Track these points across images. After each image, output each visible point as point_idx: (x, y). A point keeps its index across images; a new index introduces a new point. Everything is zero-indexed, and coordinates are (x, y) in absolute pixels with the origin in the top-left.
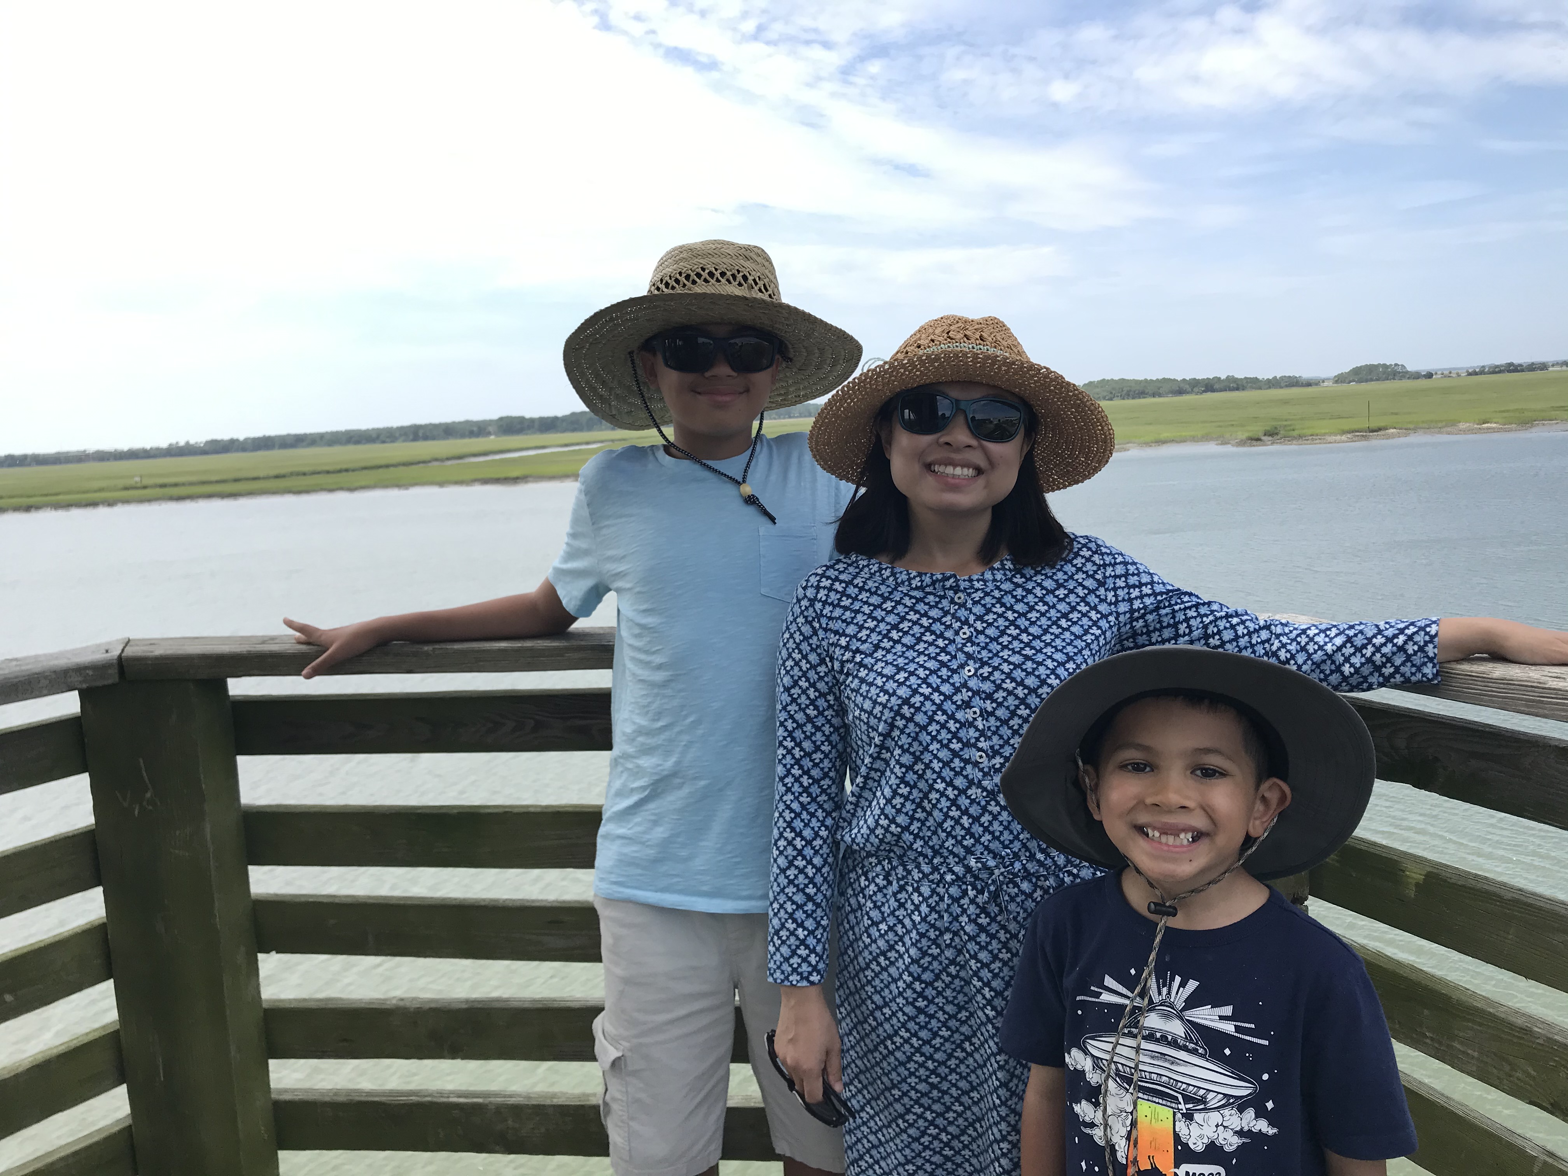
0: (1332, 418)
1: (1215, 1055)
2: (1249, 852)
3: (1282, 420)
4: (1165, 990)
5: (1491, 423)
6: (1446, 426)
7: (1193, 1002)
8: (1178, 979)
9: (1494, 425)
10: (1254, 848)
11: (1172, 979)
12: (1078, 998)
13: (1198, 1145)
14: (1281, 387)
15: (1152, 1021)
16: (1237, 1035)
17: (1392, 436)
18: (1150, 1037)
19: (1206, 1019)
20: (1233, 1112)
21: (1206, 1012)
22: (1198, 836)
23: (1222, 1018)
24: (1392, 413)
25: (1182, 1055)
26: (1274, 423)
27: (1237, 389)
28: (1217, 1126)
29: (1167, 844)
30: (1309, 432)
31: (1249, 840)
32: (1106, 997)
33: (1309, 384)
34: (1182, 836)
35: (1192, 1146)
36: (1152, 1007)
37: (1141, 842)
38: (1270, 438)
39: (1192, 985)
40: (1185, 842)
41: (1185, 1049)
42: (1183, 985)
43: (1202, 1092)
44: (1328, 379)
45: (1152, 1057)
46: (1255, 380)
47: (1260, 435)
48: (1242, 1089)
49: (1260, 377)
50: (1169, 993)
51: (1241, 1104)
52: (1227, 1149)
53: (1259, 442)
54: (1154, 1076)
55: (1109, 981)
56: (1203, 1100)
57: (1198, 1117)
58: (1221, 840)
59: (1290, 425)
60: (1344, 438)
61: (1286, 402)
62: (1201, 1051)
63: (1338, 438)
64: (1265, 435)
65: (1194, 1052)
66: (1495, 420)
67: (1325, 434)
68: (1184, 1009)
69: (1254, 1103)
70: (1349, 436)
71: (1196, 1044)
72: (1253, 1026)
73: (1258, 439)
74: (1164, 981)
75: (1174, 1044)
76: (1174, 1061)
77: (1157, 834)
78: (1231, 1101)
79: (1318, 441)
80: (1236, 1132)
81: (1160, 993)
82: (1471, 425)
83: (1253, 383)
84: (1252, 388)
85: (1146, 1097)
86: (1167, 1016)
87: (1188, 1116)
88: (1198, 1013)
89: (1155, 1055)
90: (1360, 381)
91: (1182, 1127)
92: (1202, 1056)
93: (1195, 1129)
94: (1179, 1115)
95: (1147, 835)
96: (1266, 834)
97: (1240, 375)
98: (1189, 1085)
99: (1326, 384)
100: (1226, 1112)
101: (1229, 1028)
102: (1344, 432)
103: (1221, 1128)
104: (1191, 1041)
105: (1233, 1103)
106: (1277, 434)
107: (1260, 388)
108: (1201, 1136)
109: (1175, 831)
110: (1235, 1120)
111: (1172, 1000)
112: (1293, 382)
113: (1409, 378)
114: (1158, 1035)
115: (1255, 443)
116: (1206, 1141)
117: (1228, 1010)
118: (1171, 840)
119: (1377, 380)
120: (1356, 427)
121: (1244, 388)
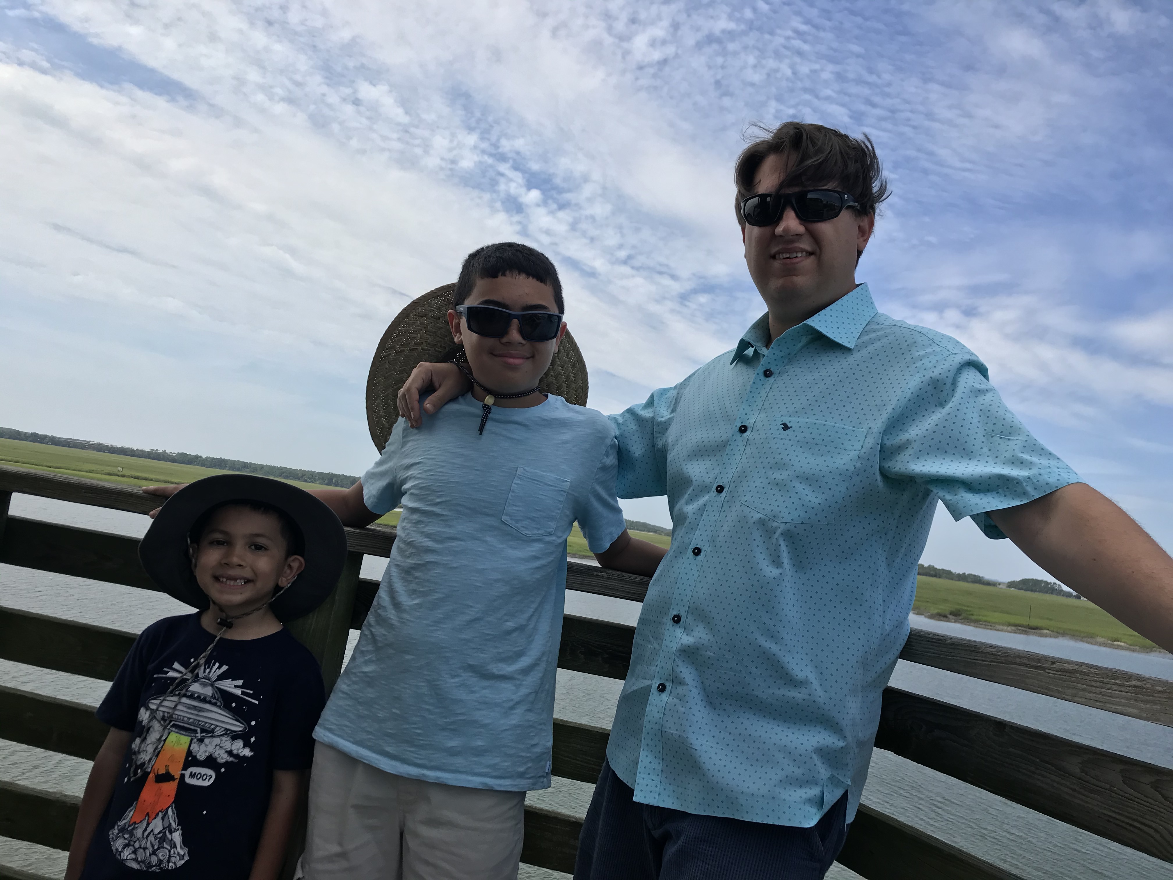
0: (1002, 612)
1: (227, 707)
2: (278, 594)
3: (965, 606)
4: (208, 671)
5: (1121, 642)
6: (1085, 637)
7: (222, 677)
8: (217, 665)
9: (1122, 644)
10: (282, 592)
11: (214, 664)
12: (155, 676)
13: (201, 756)
14: (968, 582)
15: (196, 688)
16: (241, 696)
17: (1045, 636)
18: (191, 697)
19: (227, 687)
20: (228, 739)
21: (228, 683)
22: (247, 581)
23: (236, 686)
24: (1048, 619)
25: (207, 706)
26: (958, 607)
27: (935, 576)
28: (216, 746)
29: (230, 585)
30: (984, 619)
31: (277, 588)
32: (172, 674)
33: (989, 583)
34: (238, 581)
35: (198, 757)
36: (196, 678)
37: (217, 585)
38: (954, 617)
39: (225, 668)
40: (240, 584)
41: (210, 702)
42: (219, 668)
43: (213, 727)
44: (1003, 583)
45: (188, 708)
46: (949, 572)
47: (947, 613)
48: (237, 727)
49: (953, 571)
50: (210, 672)
51: (235, 736)
52: (220, 761)
53: (945, 619)
54: (186, 719)
55: (176, 665)
56: (213, 731)
57: (207, 741)
58: (259, 584)
59: (970, 611)
60: (1009, 628)
61: (969, 593)
62: (219, 704)
63: (1005, 628)
64: (950, 614)
65: (215, 704)
66: (1123, 640)
67: (995, 623)
68: (216, 680)
69: (243, 736)
70: (1013, 628)
71: (217, 700)
72: (252, 692)
73: (945, 616)
74: (208, 663)
75: (204, 700)
76: (201, 710)
77: (225, 580)
78: (228, 732)
79: (989, 627)
80: (227, 752)
81: (204, 672)
82: (1106, 640)
83: (947, 574)
84: (946, 578)
85: (176, 730)
86: (204, 685)
87: (201, 741)
88: (225, 683)
89: (189, 707)
90: (1027, 590)
91: (195, 747)
92: (219, 707)
93: (203, 747)
94: (195, 740)
95: (220, 580)
96: (289, 585)
97: (939, 566)
98: (206, 723)
99: (1001, 586)
100: (224, 738)
101: (238, 692)
102: (1010, 625)
103: (218, 747)
104: (215, 698)
105: (229, 734)
106: (960, 615)
107: (952, 579)
108: (205, 752)
109: (235, 579)
110: (227, 743)
111: (210, 676)
112: (977, 580)
113: (1063, 595)
114: (196, 695)
115: (942, 618)
116: (207, 754)
117: (240, 683)
118: (232, 583)
119: (1039, 592)
120: (1017, 622)
121: (940, 577)
